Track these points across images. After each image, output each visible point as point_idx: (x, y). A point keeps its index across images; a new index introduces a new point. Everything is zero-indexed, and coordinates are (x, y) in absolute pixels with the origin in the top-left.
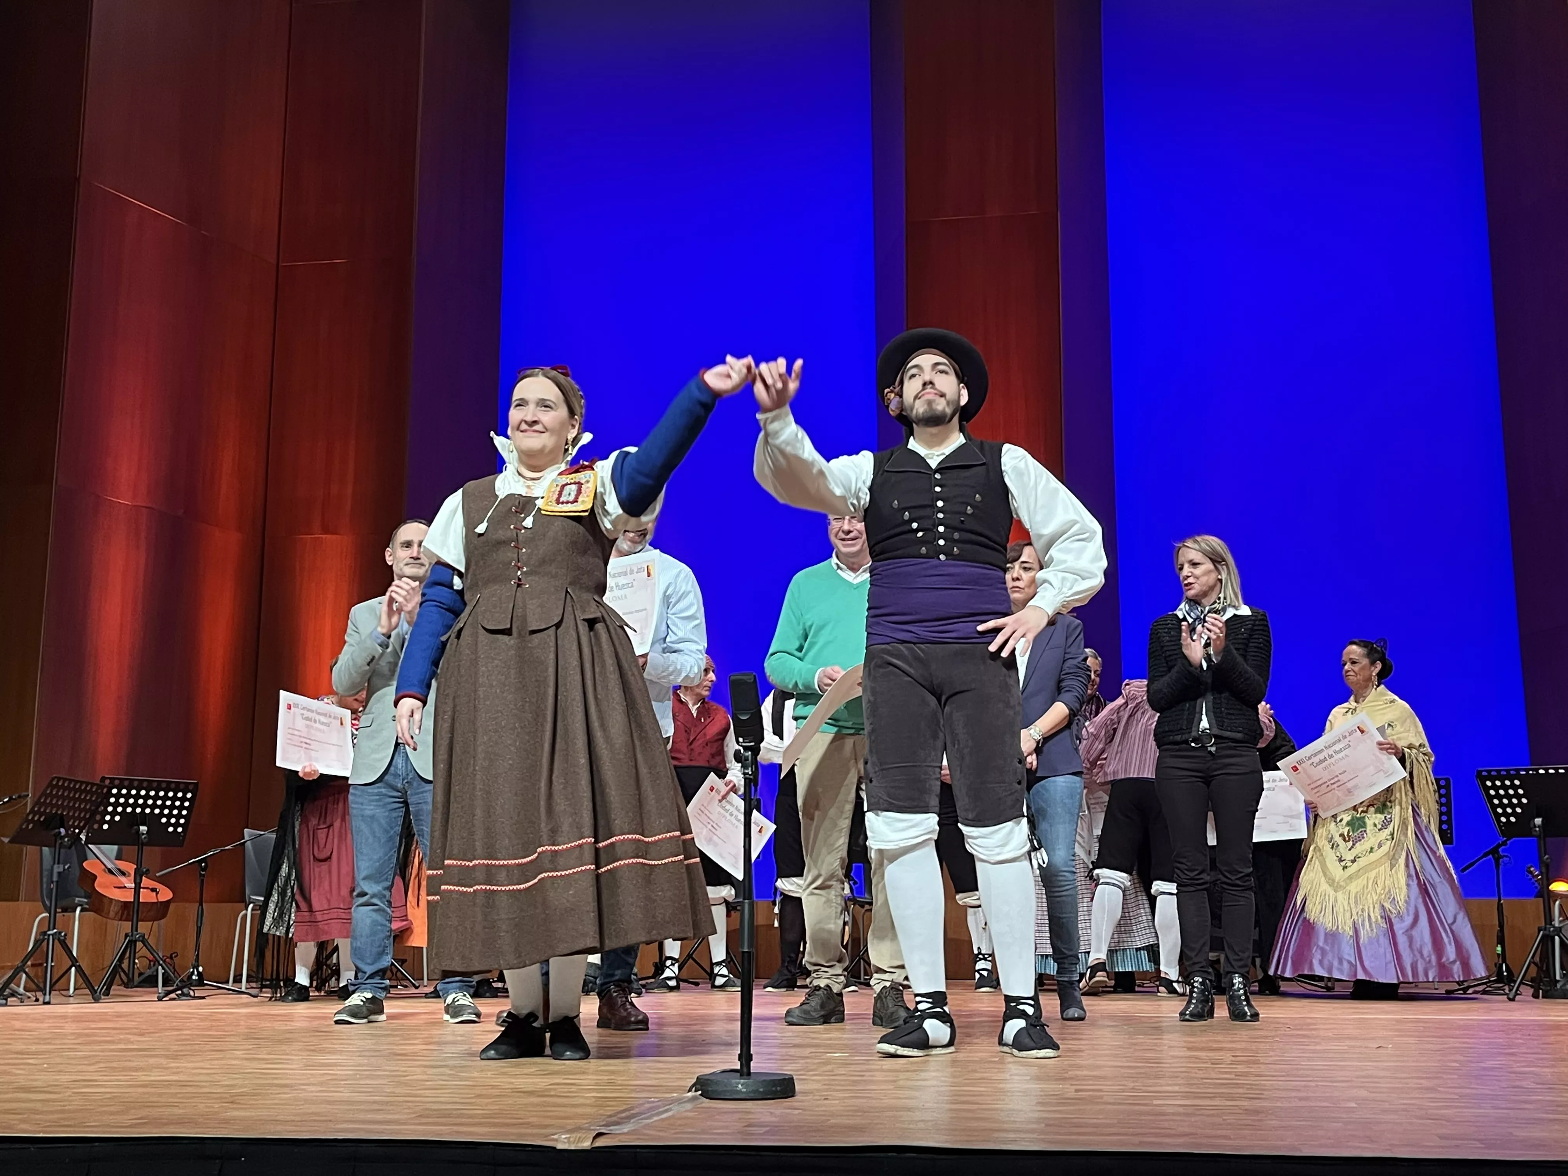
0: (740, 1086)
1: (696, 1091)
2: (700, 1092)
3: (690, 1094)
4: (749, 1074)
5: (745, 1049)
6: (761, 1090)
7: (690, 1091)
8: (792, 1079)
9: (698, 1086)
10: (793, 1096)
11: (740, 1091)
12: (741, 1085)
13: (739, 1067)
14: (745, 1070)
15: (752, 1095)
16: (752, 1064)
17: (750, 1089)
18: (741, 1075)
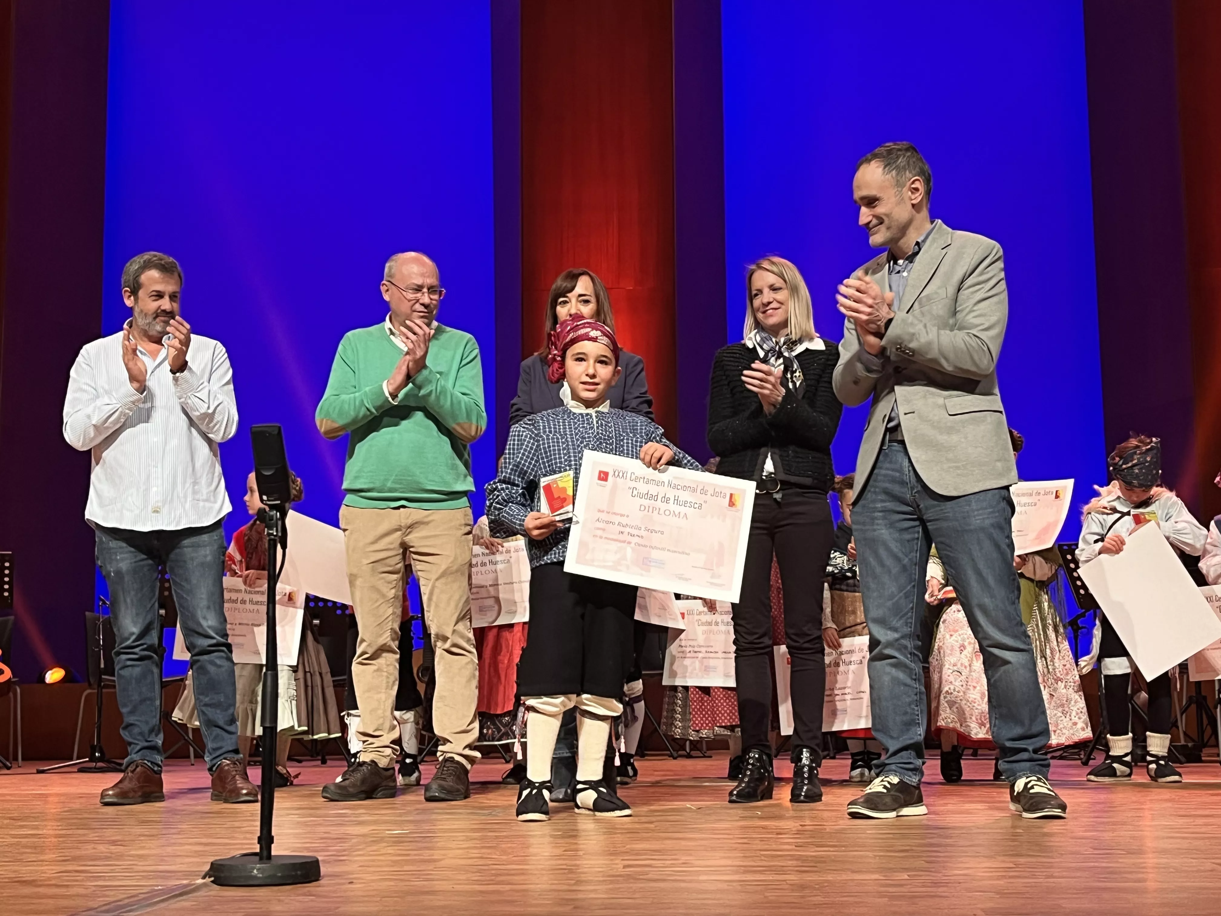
0: (255, 871)
1: (209, 877)
2: (212, 879)
3: (200, 881)
4: (269, 857)
5: (265, 832)
6: (280, 874)
7: (204, 878)
8: (317, 862)
9: (211, 873)
10: (317, 880)
11: (255, 877)
12: (257, 870)
13: (258, 850)
14: (265, 853)
15: (268, 881)
16: (273, 846)
17: (266, 874)
18: (261, 859)
